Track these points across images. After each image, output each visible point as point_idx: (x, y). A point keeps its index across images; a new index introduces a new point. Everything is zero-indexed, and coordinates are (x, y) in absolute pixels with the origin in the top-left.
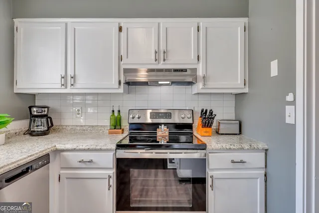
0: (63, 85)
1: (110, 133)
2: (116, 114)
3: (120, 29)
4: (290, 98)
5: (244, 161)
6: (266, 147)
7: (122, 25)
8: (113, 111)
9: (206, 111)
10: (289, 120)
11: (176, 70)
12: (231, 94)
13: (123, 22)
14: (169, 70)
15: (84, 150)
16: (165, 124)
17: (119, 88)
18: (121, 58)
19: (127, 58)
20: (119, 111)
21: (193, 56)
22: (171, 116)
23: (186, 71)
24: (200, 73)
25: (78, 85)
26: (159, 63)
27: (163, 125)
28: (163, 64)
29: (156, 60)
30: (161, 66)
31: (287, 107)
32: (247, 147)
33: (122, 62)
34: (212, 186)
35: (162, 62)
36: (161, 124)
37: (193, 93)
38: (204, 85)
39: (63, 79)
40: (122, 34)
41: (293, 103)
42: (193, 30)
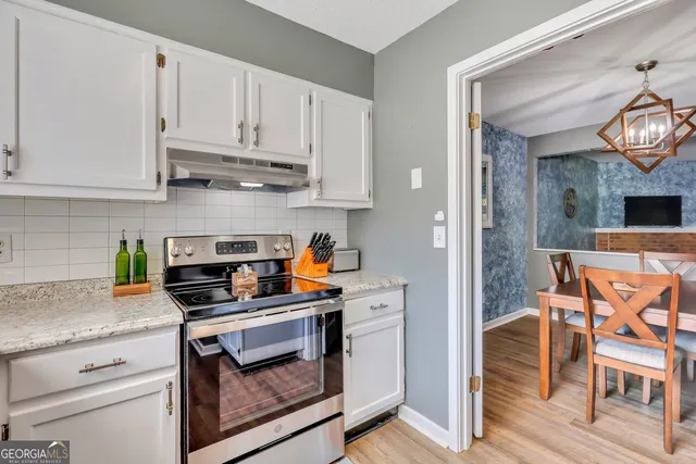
1: (115, 295)
2: (132, 249)
3: (161, 61)
4: (439, 216)
5: (385, 304)
6: (406, 282)
7: (165, 52)
8: (124, 243)
9: (321, 235)
10: (438, 244)
11: (274, 165)
12: (343, 209)
13: (169, 47)
14: (261, 163)
15: (100, 339)
16: (249, 263)
17: (158, 190)
18: (161, 125)
19: (178, 126)
20: (141, 242)
21: (303, 145)
22: (256, 247)
23: (292, 168)
24: (313, 174)
26: (245, 147)
27: (245, 266)
28: (253, 150)
29: (242, 141)
30: (249, 152)
31: (435, 228)
32: (387, 285)
33: (165, 134)
34: (349, 352)
35: (251, 146)
36: (240, 264)
37: (289, 206)
38: (321, 193)
40: (165, 71)
41: (444, 223)
42: (303, 100)
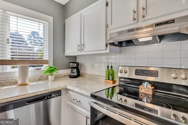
0: (79, 50)
1: (105, 82)
3: (107, 4)
8: (108, 67)
11: (158, 24)
14: (149, 26)
17: (106, 49)
18: (107, 26)
19: (111, 24)
22: (158, 74)
23: (174, 22)
25: (85, 50)
27: (146, 83)
29: (135, 19)
33: (108, 29)
35: (141, 19)
39: (79, 47)
40: (108, 7)
